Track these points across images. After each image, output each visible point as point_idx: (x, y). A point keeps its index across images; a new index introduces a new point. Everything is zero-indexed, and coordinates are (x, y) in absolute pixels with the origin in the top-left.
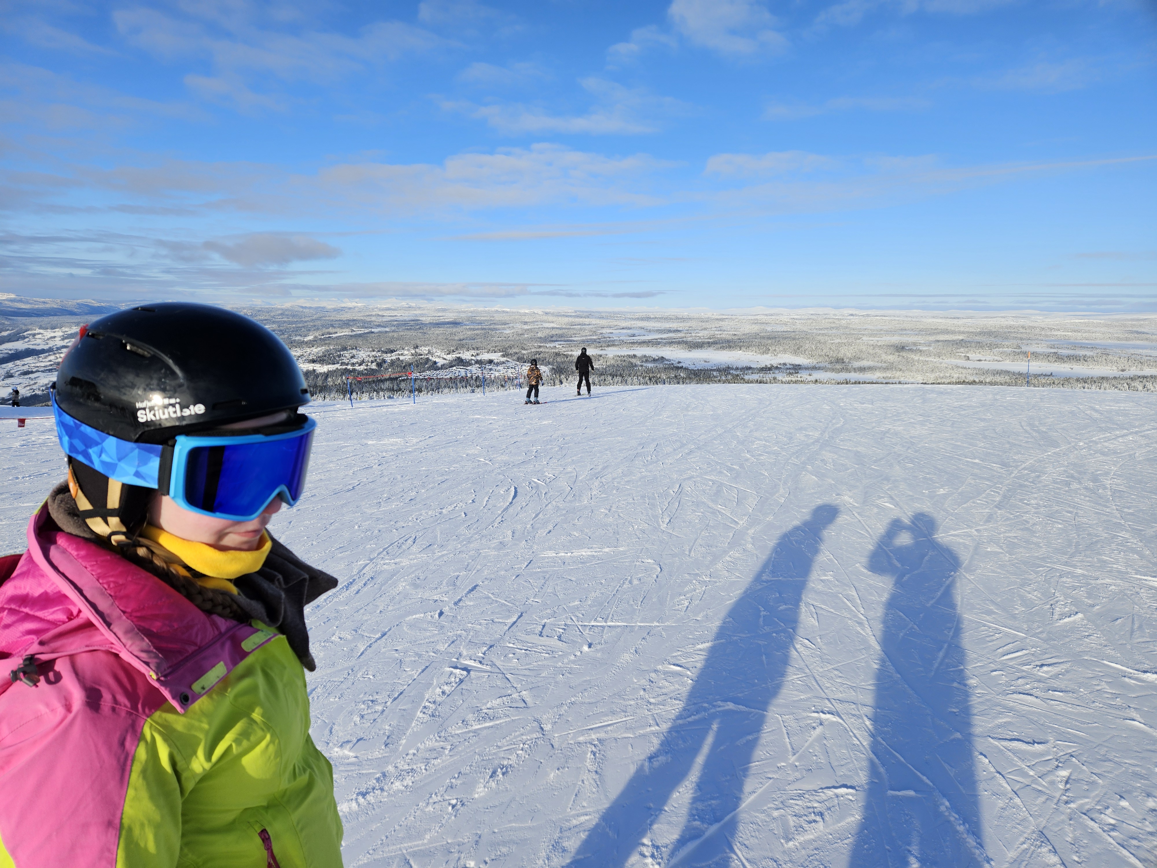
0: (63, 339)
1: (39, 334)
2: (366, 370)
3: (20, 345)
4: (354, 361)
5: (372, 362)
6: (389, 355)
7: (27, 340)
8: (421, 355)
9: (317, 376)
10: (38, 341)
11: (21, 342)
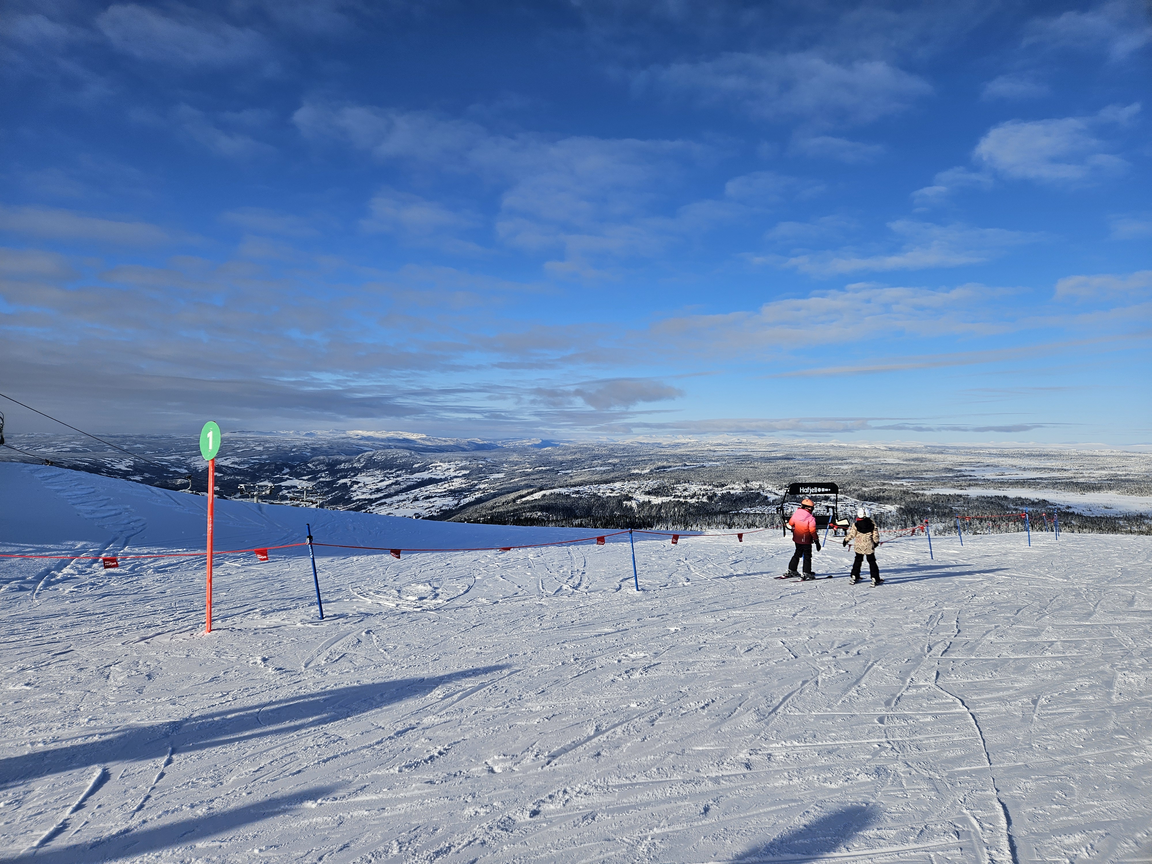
0: (455, 471)
1: (439, 466)
2: (697, 502)
3: (425, 475)
4: (686, 493)
5: (703, 495)
6: (720, 489)
7: (430, 471)
8: (752, 489)
9: (652, 507)
10: (438, 472)
11: (426, 472)
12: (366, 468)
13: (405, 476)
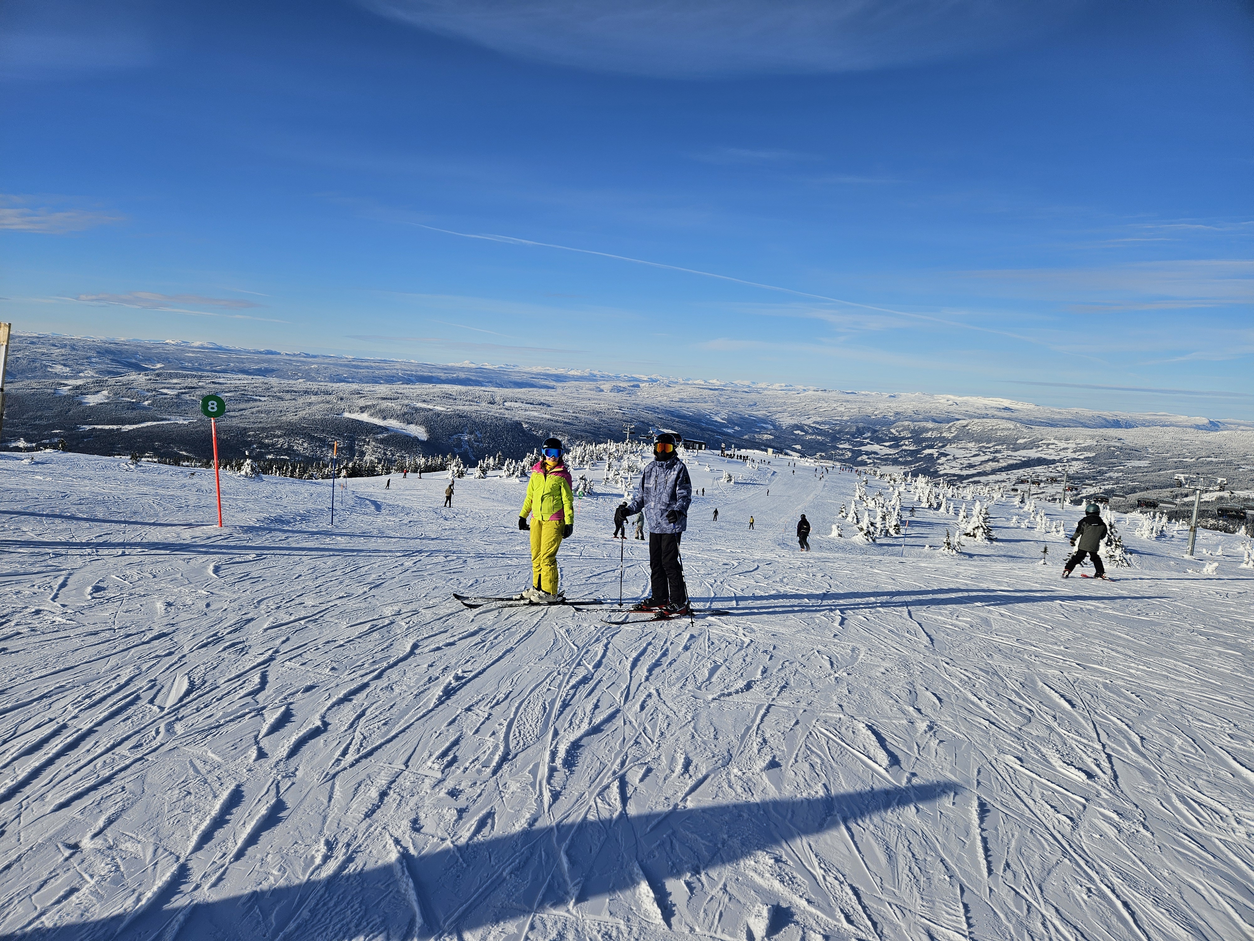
0: (1075, 452)
1: (1053, 444)
3: (1033, 454)
7: (1040, 449)
10: (1051, 451)
11: (1034, 450)
12: (956, 439)
13: (1006, 453)
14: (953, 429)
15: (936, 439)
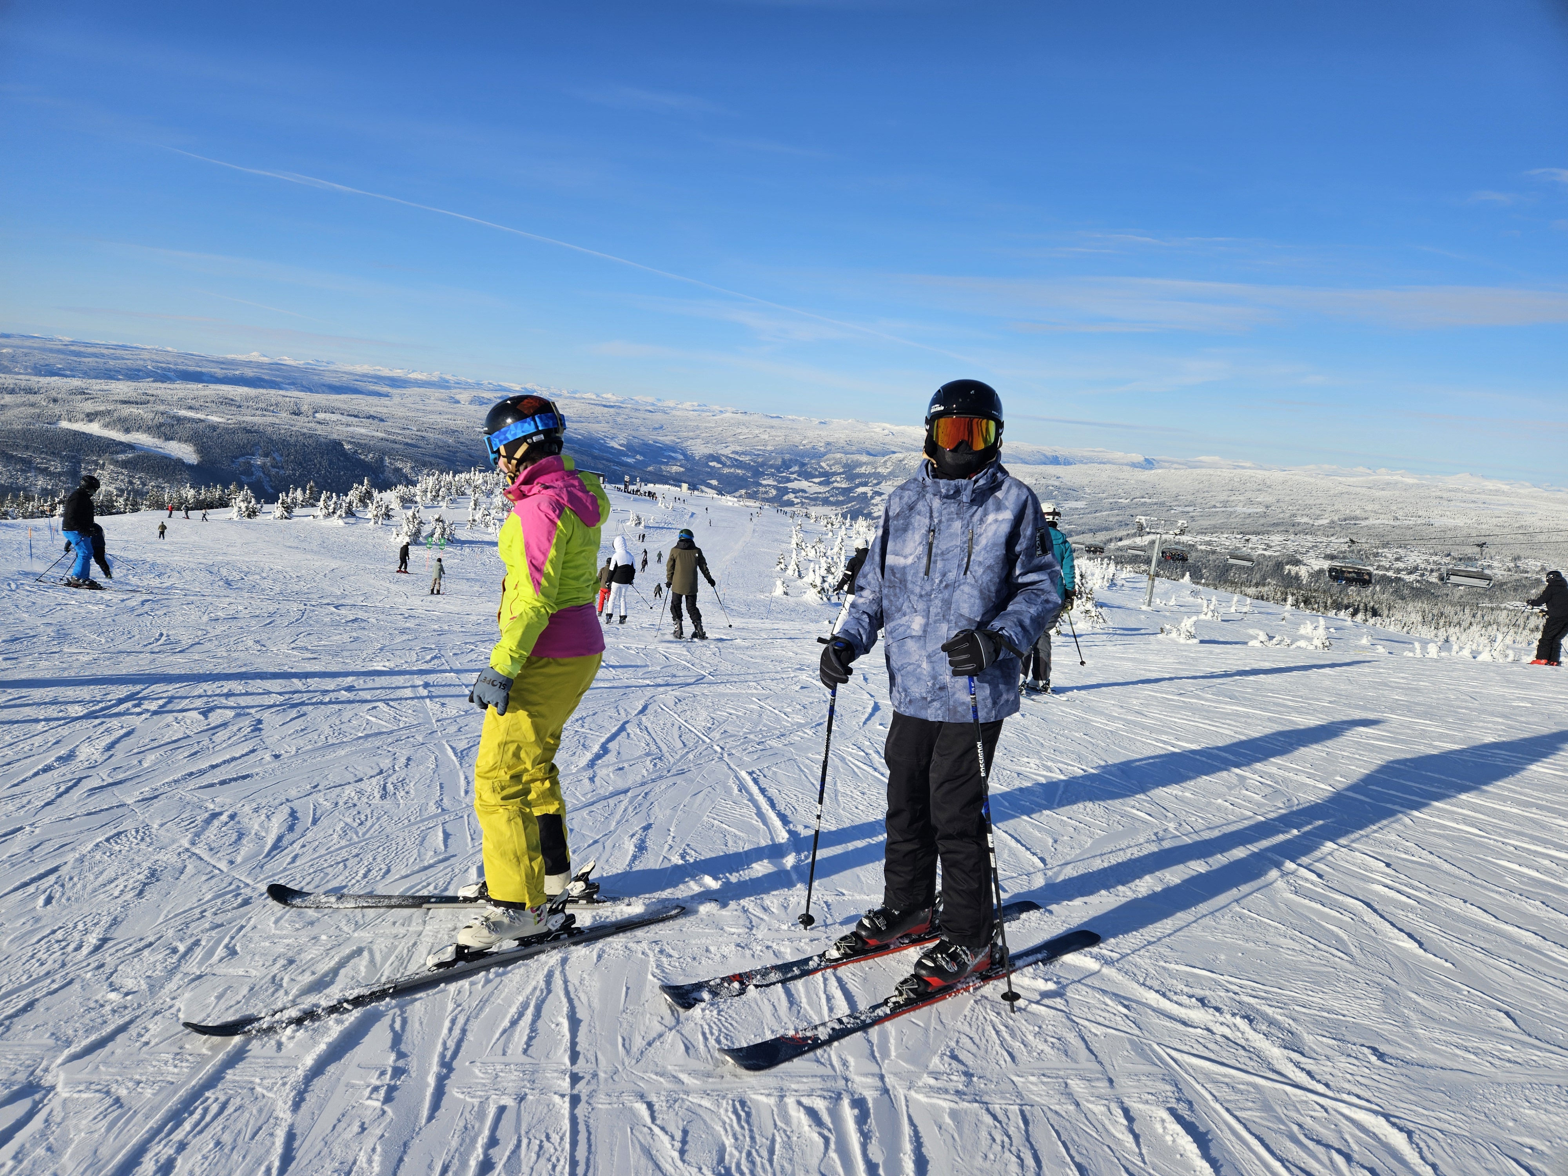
12: (892, 475)
14: (889, 464)
15: (870, 475)
